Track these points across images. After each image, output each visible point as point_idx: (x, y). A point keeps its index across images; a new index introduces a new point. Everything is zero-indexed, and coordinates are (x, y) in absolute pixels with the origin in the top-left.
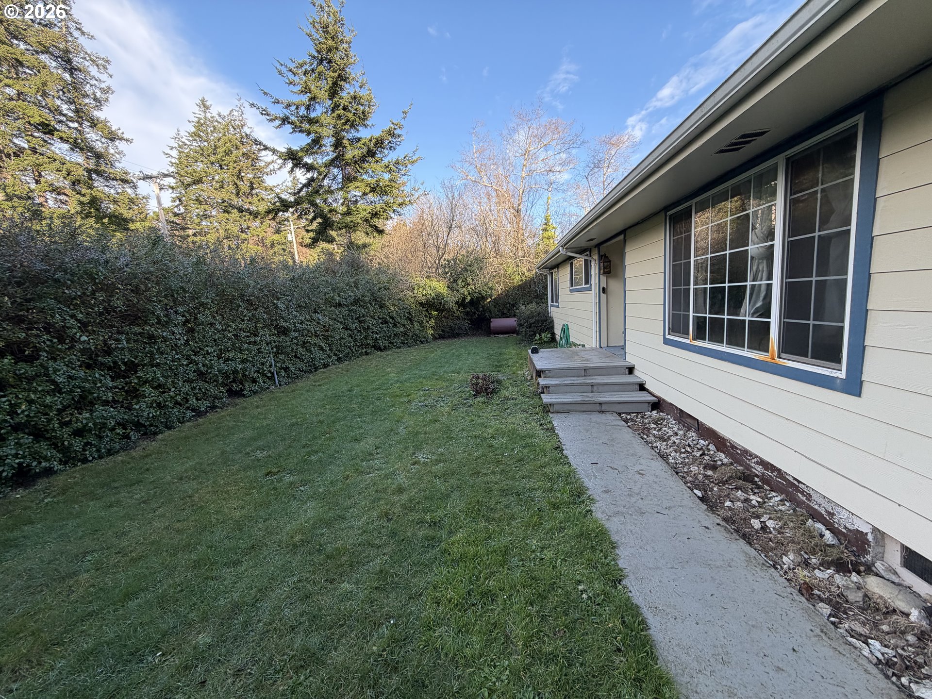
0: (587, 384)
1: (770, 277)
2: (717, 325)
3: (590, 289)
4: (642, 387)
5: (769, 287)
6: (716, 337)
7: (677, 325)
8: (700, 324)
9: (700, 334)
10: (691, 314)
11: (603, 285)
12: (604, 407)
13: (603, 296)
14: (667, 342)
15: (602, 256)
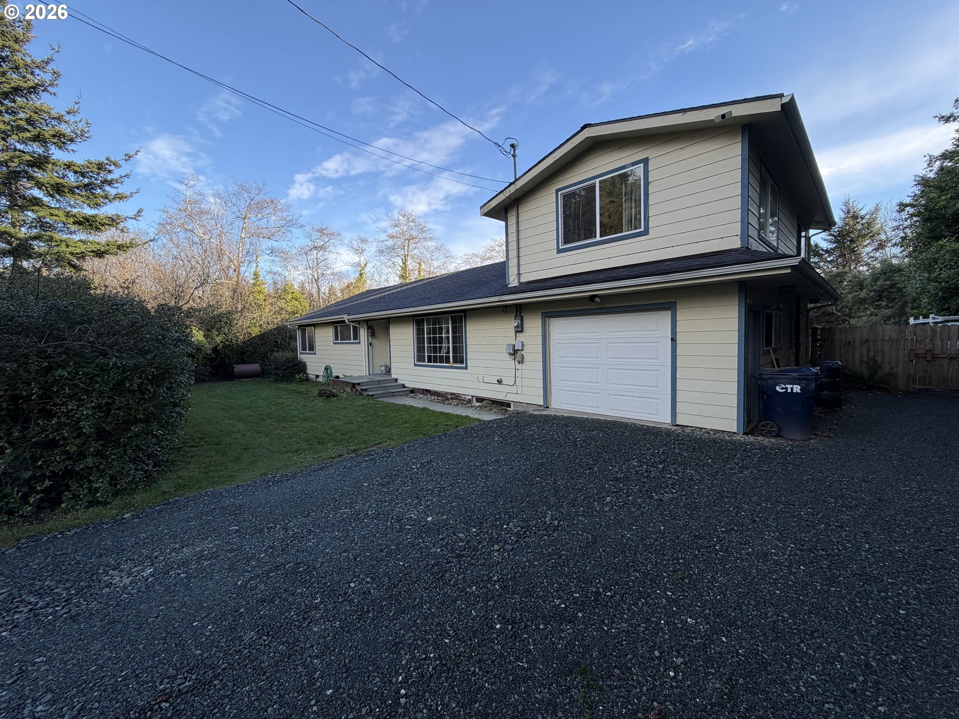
0: (383, 387)
1: (449, 343)
2: (435, 357)
3: (359, 343)
4: (403, 386)
5: (449, 347)
6: (435, 361)
7: (420, 358)
8: (429, 357)
9: (429, 361)
10: (426, 354)
11: (370, 341)
12: (394, 394)
13: (370, 347)
14: (415, 365)
15: (369, 327)
